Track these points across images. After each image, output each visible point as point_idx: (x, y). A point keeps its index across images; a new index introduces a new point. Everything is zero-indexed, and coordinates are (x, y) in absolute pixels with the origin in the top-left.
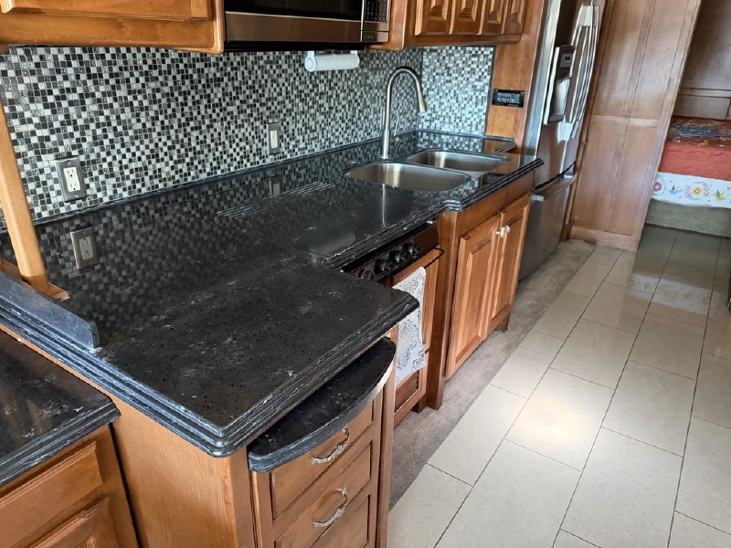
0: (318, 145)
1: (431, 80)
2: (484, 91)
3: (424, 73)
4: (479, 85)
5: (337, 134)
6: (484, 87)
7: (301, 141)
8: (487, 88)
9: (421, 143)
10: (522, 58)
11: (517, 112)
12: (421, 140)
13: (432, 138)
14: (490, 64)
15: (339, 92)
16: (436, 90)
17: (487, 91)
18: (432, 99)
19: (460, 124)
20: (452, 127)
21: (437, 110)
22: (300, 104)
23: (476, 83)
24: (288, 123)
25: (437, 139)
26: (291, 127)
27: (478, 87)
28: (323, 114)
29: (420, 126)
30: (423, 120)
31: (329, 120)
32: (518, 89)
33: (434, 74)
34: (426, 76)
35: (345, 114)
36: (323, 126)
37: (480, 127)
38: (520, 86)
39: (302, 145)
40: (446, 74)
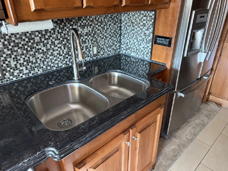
0: (41, 70)
1: (125, 29)
2: (150, 36)
3: (122, 25)
4: (147, 32)
5: (57, 62)
6: (150, 34)
7: (24, 70)
8: (151, 34)
9: (122, 60)
10: (170, 18)
11: (168, 49)
12: (123, 59)
13: (127, 58)
14: (153, 21)
15: (53, 40)
16: (127, 34)
17: (151, 36)
18: (126, 39)
19: (139, 53)
20: (135, 54)
21: (128, 44)
22: (19, 50)
23: (146, 32)
24: (9, 62)
25: (129, 59)
26: (13, 64)
27: (147, 34)
28: (41, 53)
29: (122, 52)
30: (123, 49)
31: (48, 56)
32: (168, 36)
33: (127, 26)
34: (123, 27)
35: (61, 51)
36: (43, 59)
37: (148, 55)
38: (169, 34)
39: (25, 71)
40: (131, 26)
